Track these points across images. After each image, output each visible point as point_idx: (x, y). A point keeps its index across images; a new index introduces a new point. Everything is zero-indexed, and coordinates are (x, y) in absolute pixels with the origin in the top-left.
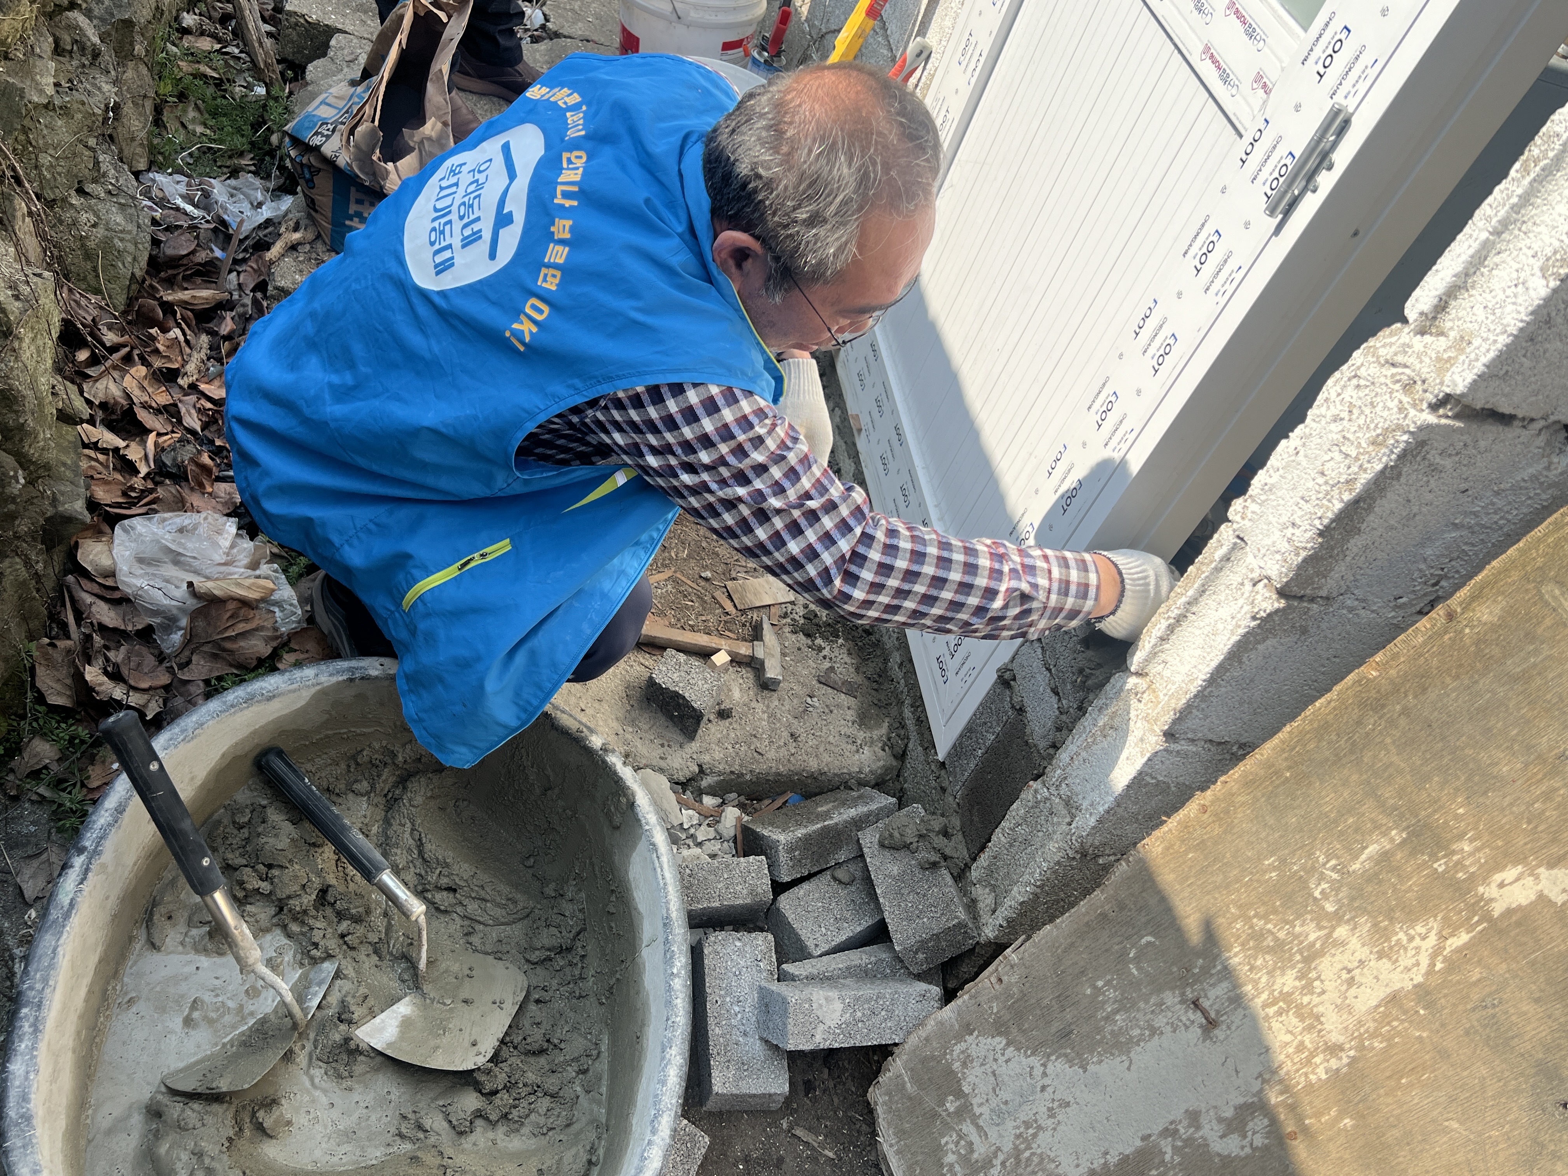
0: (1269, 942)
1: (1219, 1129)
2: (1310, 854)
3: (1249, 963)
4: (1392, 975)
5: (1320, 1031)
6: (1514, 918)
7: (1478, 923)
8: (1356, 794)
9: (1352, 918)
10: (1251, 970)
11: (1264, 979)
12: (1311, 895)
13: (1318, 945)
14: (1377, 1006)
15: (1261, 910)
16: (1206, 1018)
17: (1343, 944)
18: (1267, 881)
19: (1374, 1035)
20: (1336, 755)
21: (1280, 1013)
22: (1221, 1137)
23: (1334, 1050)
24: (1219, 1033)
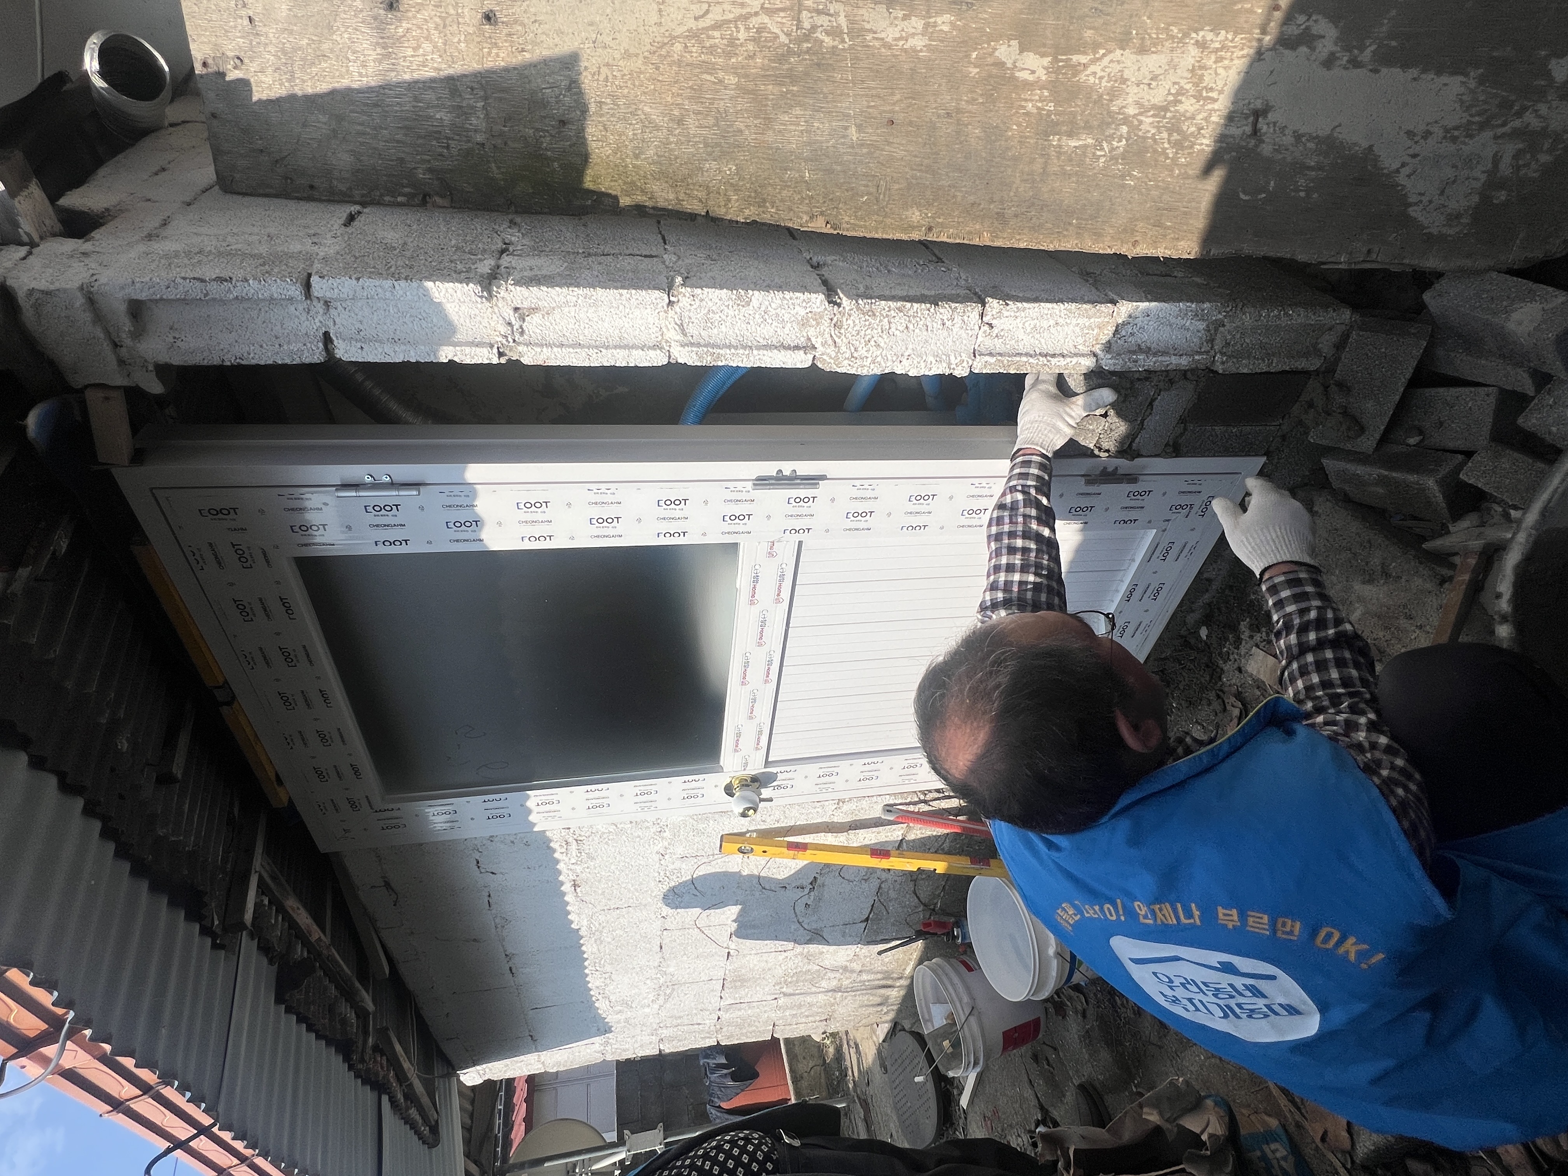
0: (1175, 136)
1: (1319, 44)
2: (1105, 168)
3: (1199, 133)
4: (1129, 64)
5: (1199, 62)
6: (1044, 50)
7: (1062, 61)
8: (1052, 180)
9: (1119, 113)
10: (1202, 128)
11: (1201, 116)
12: (1127, 145)
13: (1152, 113)
14: (1153, 52)
15: (1162, 158)
16: (1257, 121)
17: (1137, 103)
18: (1142, 173)
19: (1173, 37)
20: (1042, 209)
21: (1211, 89)
22: (1324, 37)
23: (1202, 45)
24: (1259, 104)
